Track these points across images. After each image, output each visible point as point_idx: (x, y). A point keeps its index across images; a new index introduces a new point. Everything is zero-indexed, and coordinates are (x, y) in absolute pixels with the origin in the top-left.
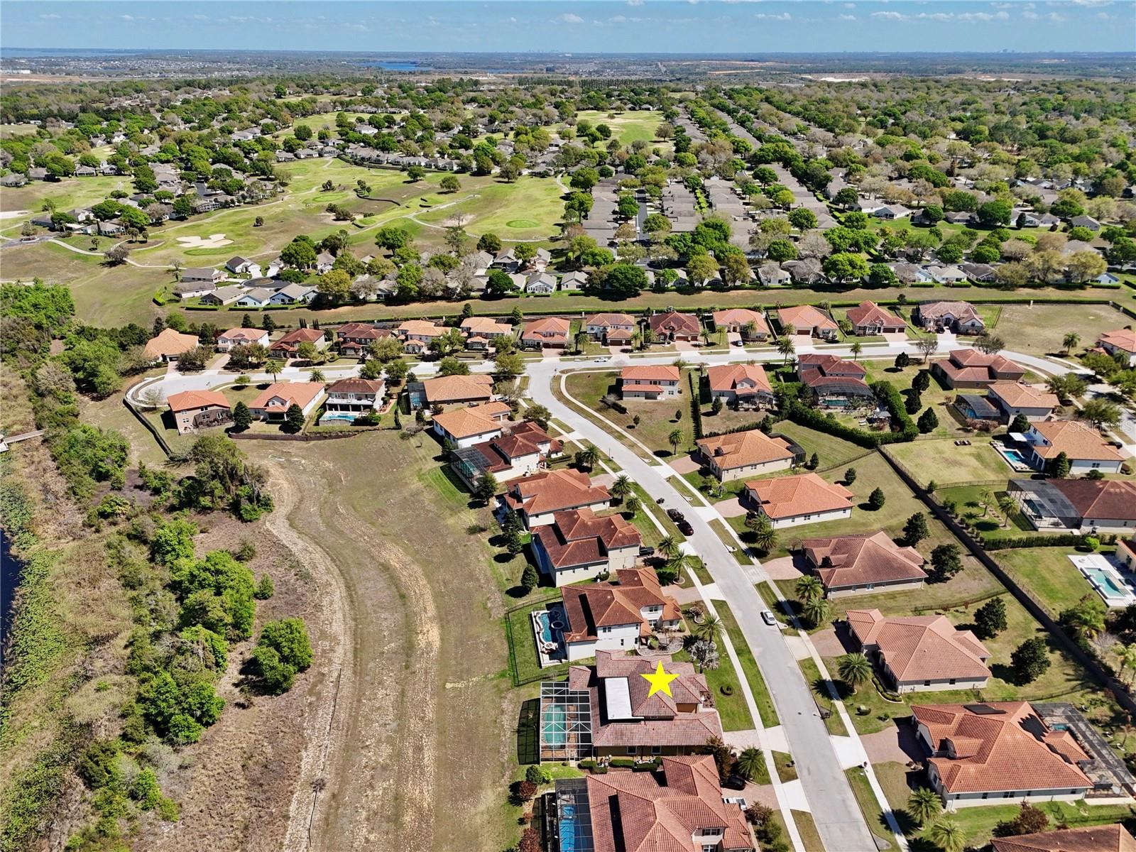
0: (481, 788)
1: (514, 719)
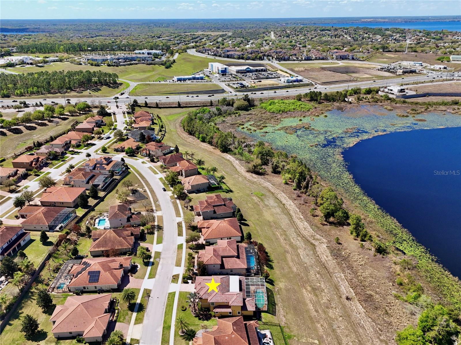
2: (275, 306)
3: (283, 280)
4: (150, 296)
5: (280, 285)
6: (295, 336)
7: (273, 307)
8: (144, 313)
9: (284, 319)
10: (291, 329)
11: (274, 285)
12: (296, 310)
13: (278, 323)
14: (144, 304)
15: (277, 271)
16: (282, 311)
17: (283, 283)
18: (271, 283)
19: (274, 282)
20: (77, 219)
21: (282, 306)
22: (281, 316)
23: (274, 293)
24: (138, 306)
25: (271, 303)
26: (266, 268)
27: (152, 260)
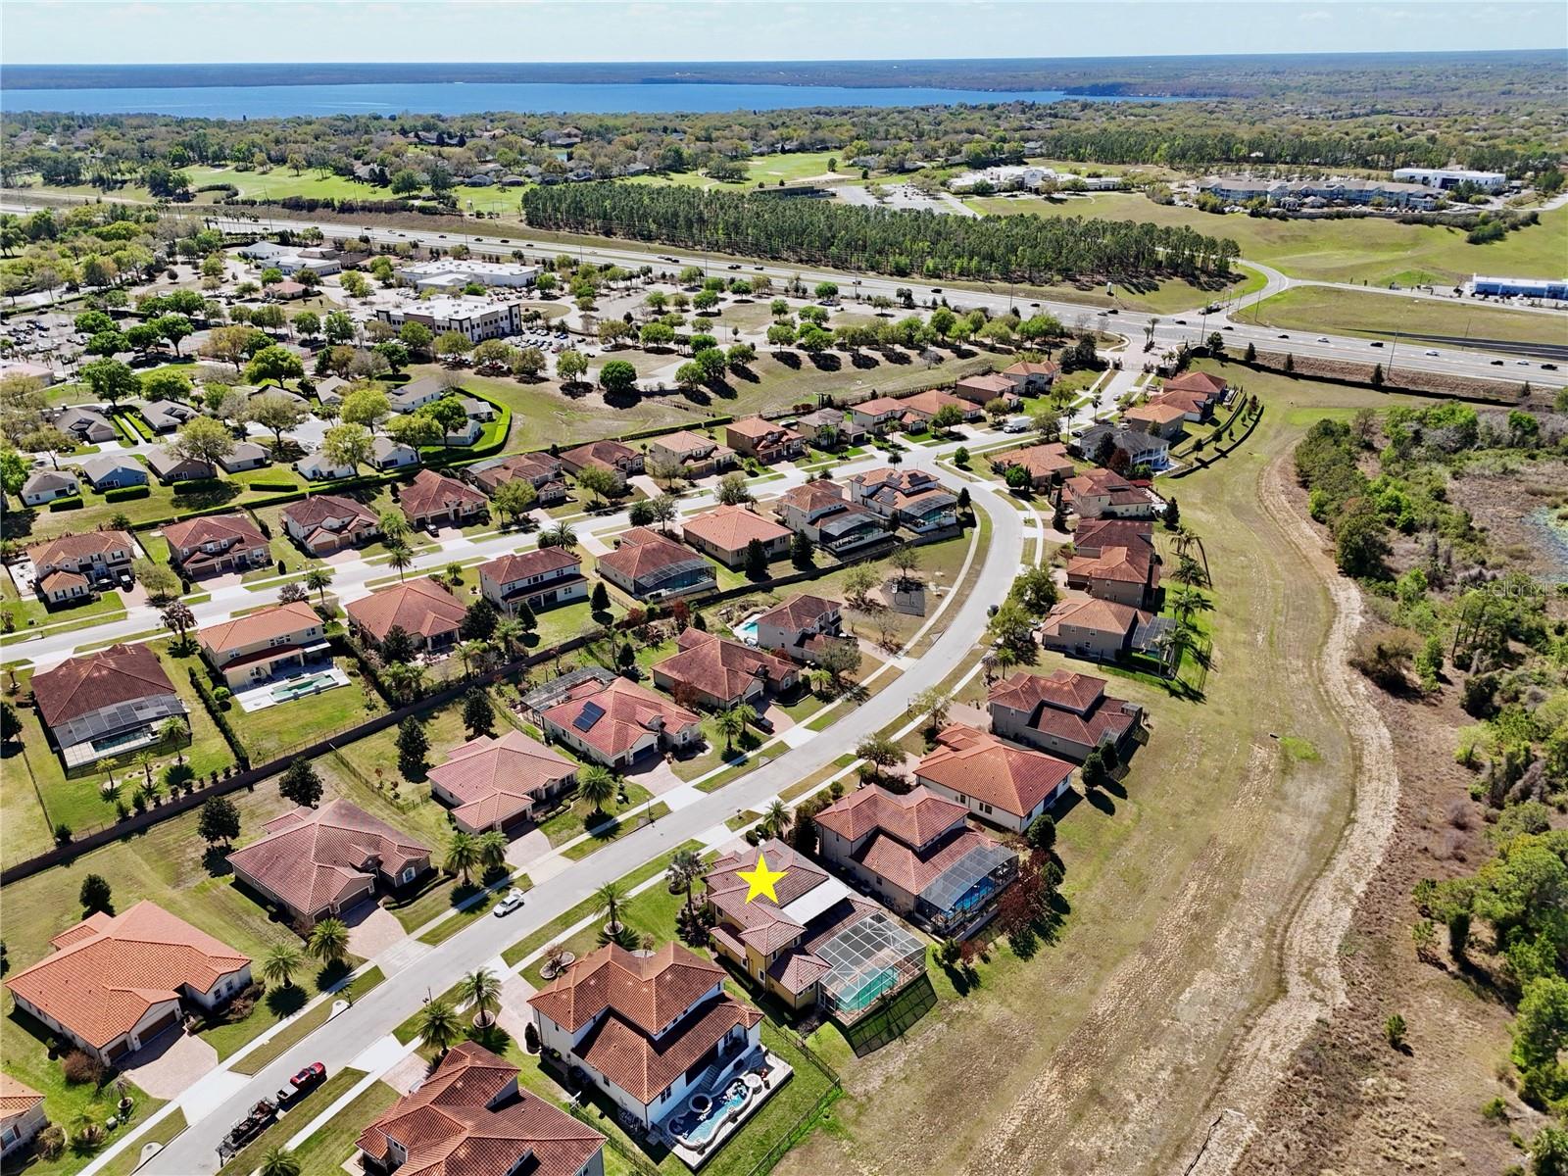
0: (989, 1030)
1: (888, 1052)
2: (892, 1037)
3: (1018, 1004)
4: (652, 821)
5: (987, 1007)
6: (851, 1139)
7: (885, 1036)
8: (601, 847)
9: (876, 1083)
10: (863, 1119)
11: (965, 995)
12: (950, 1094)
13: (843, 1074)
14: (625, 829)
15: (1031, 971)
16: (900, 1063)
17: (1006, 1012)
18: (965, 983)
19: (975, 988)
20: (707, 594)
21: (916, 1055)
22: (879, 1070)
23: (934, 1011)
24: (608, 825)
25: (889, 1023)
26: (1003, 940)
27: (750, 754)
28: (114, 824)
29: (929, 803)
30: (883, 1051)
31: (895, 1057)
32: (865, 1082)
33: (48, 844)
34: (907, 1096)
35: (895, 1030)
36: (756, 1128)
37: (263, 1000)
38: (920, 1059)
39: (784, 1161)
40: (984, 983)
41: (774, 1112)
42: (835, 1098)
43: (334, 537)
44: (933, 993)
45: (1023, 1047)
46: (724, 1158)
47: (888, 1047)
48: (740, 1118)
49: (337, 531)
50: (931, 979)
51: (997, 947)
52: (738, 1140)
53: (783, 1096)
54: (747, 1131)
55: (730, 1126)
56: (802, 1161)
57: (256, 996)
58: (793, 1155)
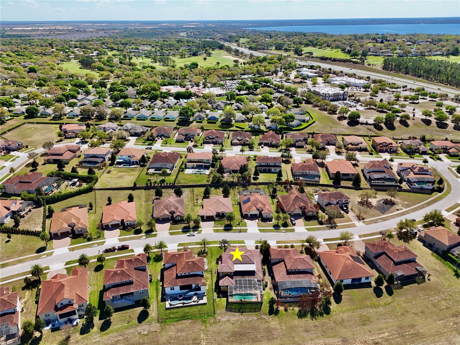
0: (268, 328)
1: (234, 315)
2: (239, 312)
3: (284, 327)
4: (240, 232)
5: (273, 322)
6: (206, 327)
7: (237, 310)
8: (223, 232)
9: (224, 319)
10: (213, 325)
11: (270, 315)
12: (241, 335)
13: (218, 312)
14: (232, 231)
15: (297, 321)
16: (235, 319)
17: (278, 327)
18: (273, 312)
19: (275, 315)
20: (315, 183)
21: (241, 320)
22: (228, 317)
23: (257, 313)
24: (230, 228)
25: (241, 308)
26: (297, 309)
27: (282, 228)
28: (144, 186)
29: (302, 260)
30: (233, 313)
31: (236, 317)
32: (222, 317)
33: (132, 185)
34: (229, 327)
35: (241, 311)
36: (187, 310)
37: (134, 230)
38: (241, 322)
39: (186, 321)
40: (279, 315)
41: (194, 309)
42: (211, 316)
43: (238, 142)
44: (261, 309)
45: (274, 338)
46: (175, 311)
47: (236, 313)
48: (185, 305)
49: (239, 140)
50: (263, 305)
51: (293, 309)
52: (181, 309)
53: (199, 307)
54: (184, 309)
55: (181, 305)
56: (190, 324)
57: (134, 228)
58: (190, 321)
